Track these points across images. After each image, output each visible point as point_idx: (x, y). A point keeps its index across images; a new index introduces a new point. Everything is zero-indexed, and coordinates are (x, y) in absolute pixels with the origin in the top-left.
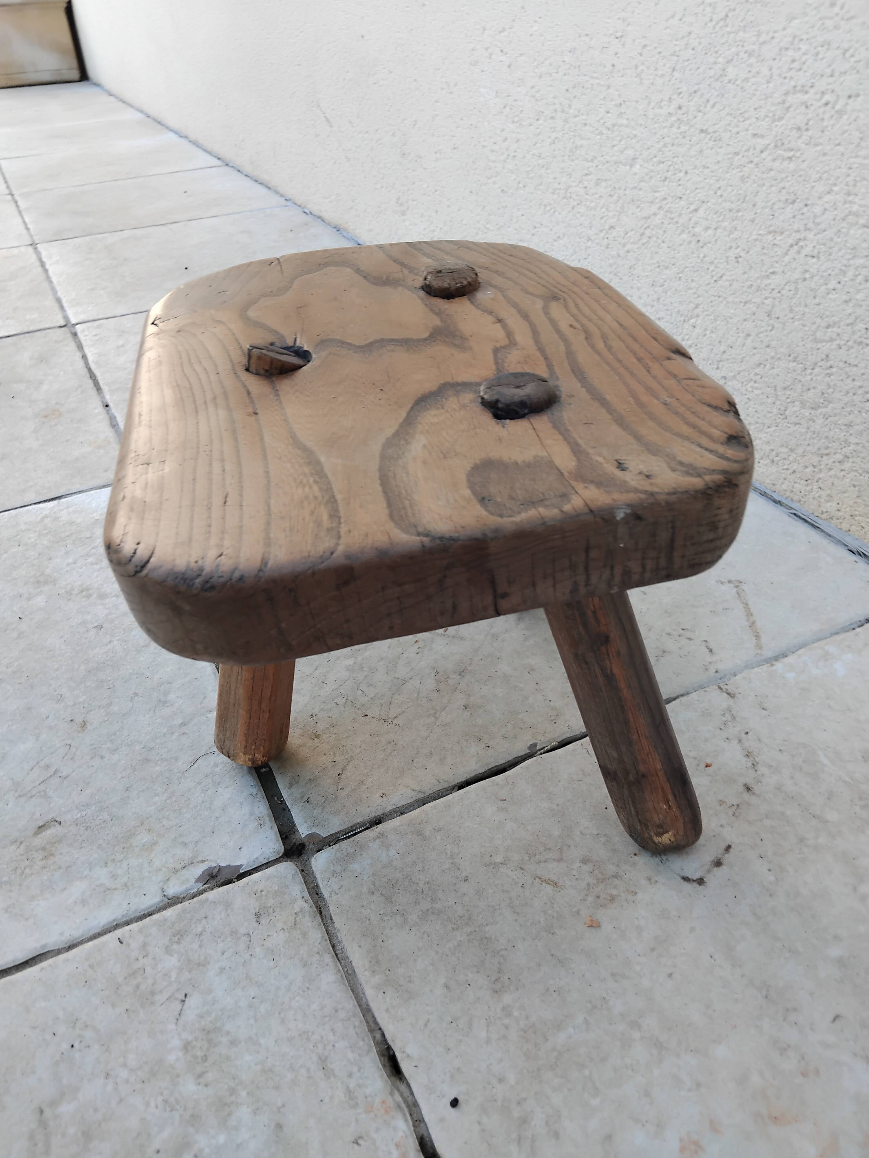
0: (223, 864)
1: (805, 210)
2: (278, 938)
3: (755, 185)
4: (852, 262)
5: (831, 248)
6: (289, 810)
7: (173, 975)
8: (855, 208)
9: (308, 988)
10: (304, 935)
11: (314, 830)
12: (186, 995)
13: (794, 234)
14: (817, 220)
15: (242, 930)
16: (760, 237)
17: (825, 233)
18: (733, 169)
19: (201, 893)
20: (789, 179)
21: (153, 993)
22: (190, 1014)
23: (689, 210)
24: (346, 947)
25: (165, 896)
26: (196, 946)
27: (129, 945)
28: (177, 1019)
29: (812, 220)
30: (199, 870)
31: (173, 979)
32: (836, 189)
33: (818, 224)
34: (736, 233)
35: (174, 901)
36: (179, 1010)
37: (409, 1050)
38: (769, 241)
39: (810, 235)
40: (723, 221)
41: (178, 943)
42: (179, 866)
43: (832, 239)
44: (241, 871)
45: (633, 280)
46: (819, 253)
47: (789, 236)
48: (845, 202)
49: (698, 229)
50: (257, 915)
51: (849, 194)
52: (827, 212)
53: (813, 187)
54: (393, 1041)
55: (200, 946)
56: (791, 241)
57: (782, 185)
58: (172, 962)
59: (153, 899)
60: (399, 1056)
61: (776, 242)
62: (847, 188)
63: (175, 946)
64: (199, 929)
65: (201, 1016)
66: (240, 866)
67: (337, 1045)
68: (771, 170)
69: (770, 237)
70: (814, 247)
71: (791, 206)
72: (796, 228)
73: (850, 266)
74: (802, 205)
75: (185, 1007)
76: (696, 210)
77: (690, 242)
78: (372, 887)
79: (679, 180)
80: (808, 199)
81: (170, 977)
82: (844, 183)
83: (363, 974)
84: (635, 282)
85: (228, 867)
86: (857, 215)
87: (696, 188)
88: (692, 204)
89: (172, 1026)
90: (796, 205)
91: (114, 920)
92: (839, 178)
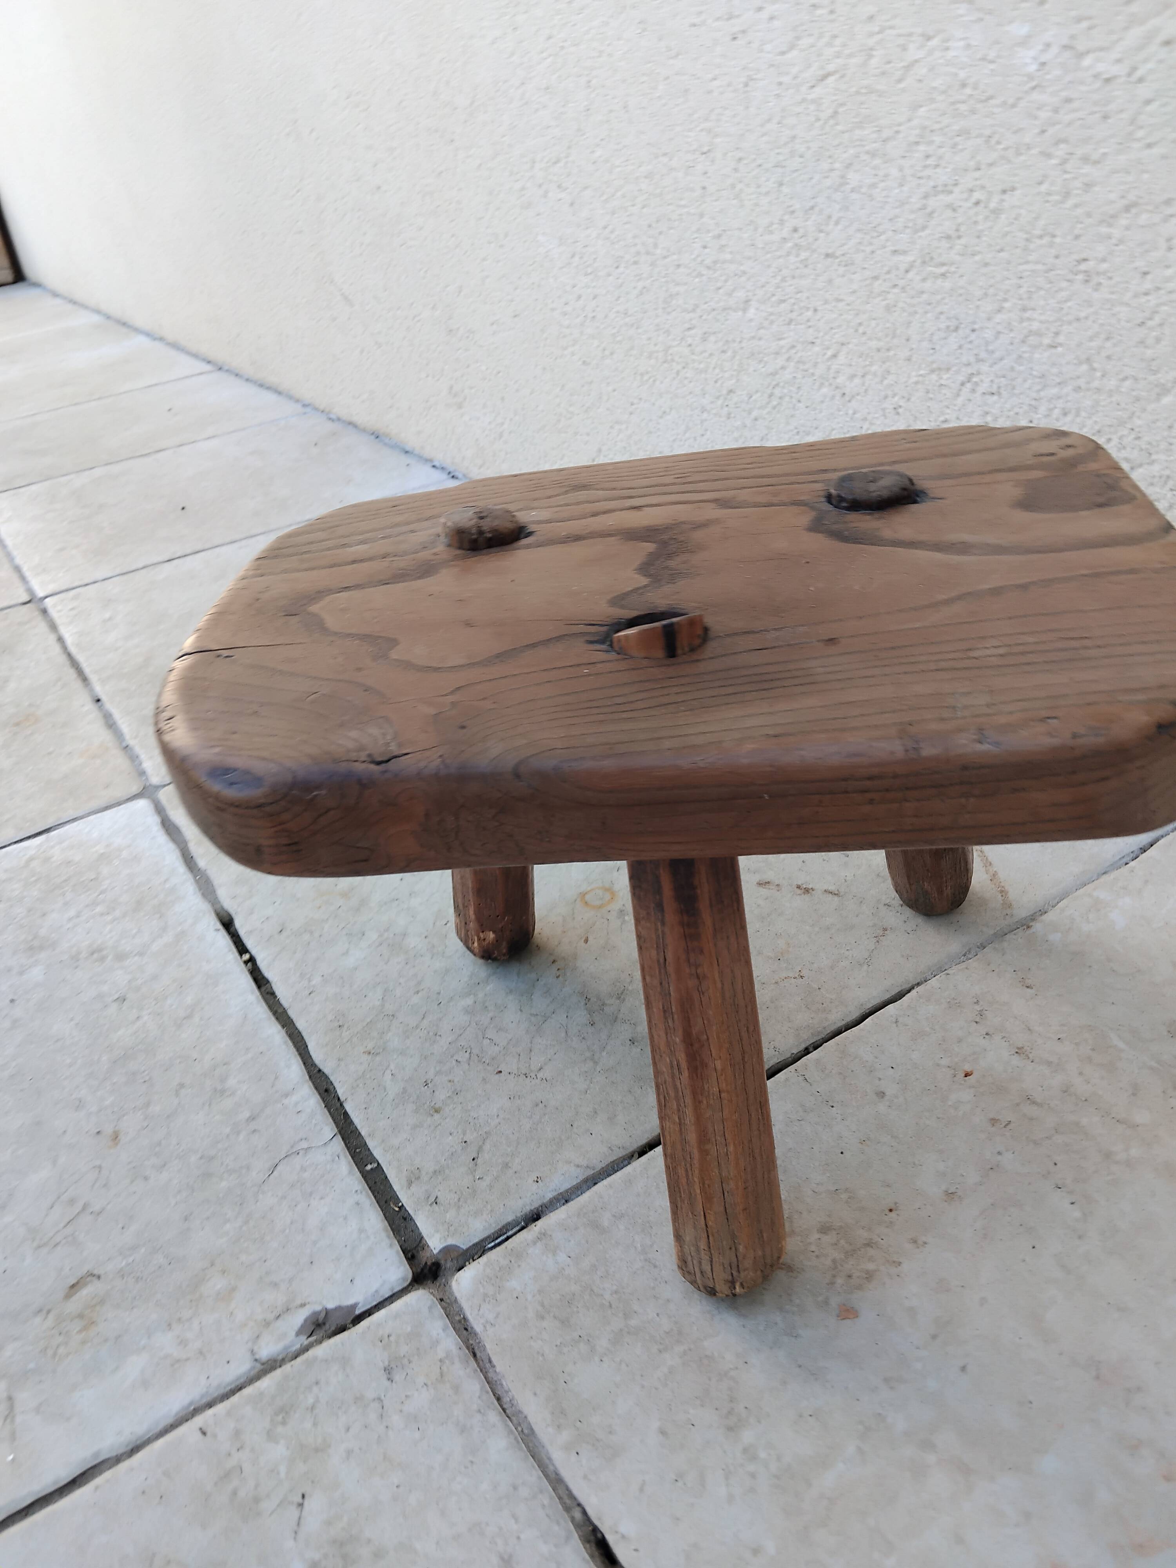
0: (331, 1305)
1: (973, 336)
2: (421, 1399)
3: (905, 314)
4: (1042, 394)
5: (1013, 380)
6: (412, 1219)
7: (283, 1469)
8: (1035, 326)
9: (472, 1462)
10: (456, 1389)
11: (450, 1241)
12: (303, 1496)
13: (963, 369)
14: (991, 348)
15: (370, 1394)
16: (921, 379)
17: (1002, 362)
18: (874, 298)
19: (305, 1349)
20: (946, 301)
21: (257, 1500)
22: (313, 1521)
23: (827, 356)
24: (516, 1397)
25: (256, 1360)
26: (308, 1425)
27: (215, 1436)
28: (296, 1533)
29: (983, 349)
30: (299, 1318)
31: (283, 1475)
32: (1007, 305)
33: (993, 352)
34: (890, 377)
35: (270, 1366)
36: (296, 1518)
37: (623, 1529)
38: (933, 381)
39: (984, 368)
40: (871, 364)
41: (284, 1423)
42: (270, 1316)
43: (1012, 369)
44: (358, 1312)
46: (999, 388)
47: (958, 372)
48: (1022, 320)
49: (841, 380)
50: (388, 1371)
51: (1024, 309)
52: (1000, 335)
53: (978, 307)
54: (599, 1519)
55: (315, 1424)
56: (961, 378)
57: (939, 309)
58: (278, 1451)
59: (241, 1367)
60: (611, 1539)
61: (943, 382)
62: (1020, 302)
63: (280, 1429)
64: (311, 1401)
65: (329, 1523)
66: (354, 1306)
67: (522, 1536)
68: (923, 292)
69: (934, 377)
70: (992, 381)
71: (954, 334)
72: (964, 359)
73: (1041, 399)
74: (968, 331)
75: (304, 1513)
76: (835, 356)
77: (833, 397)
78: (540, 1308)
79: (808, 320)
80: (974, 323)
81: (278, 1473)
82: (1017, 296)
83: (545, 1432)
85: (339, 1308)
86: (1039, 334)
87: (832, 328)
88: (828, 348)
89: (290, 1544)
90: (960, 332)
91: (190, 1404)
92: (1008, 291)
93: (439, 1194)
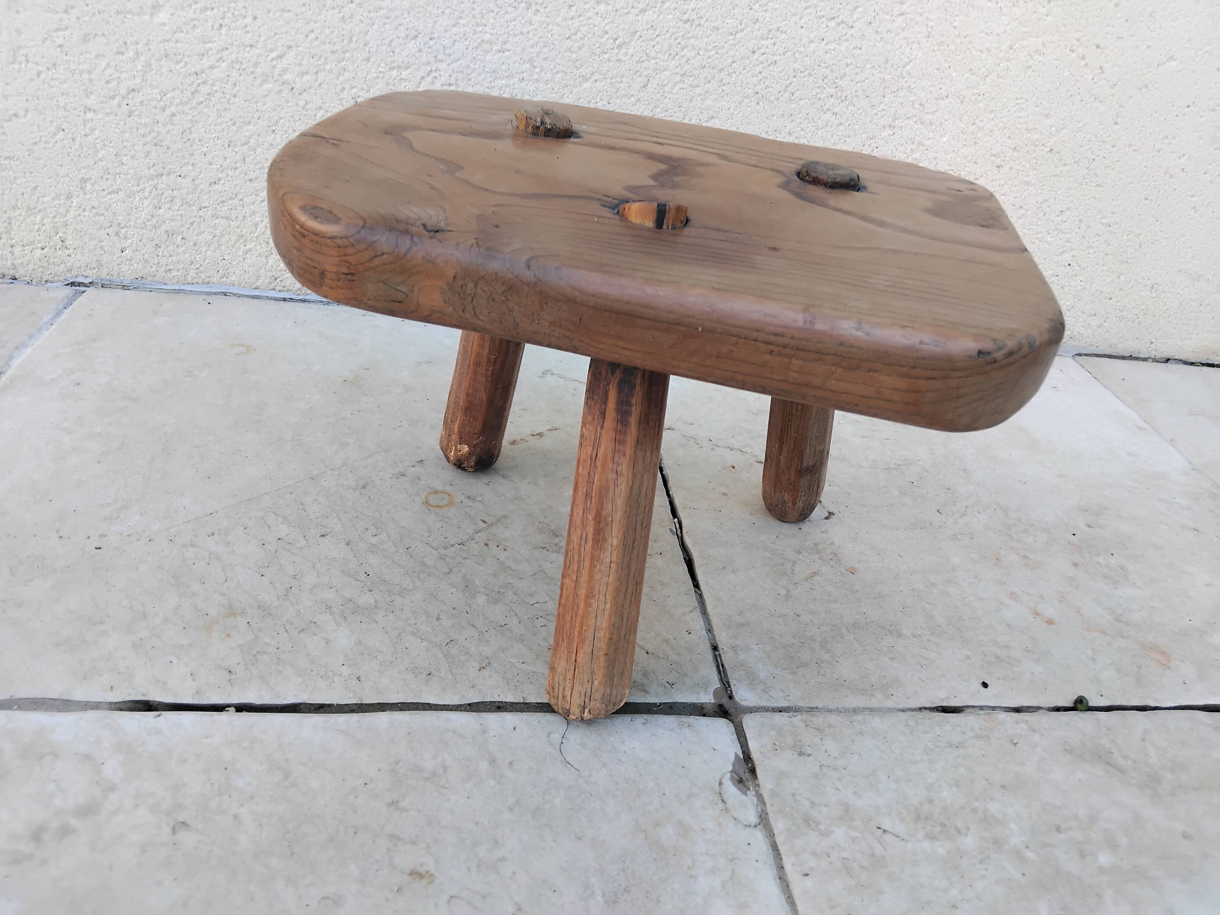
0: (731, 768)
1: (432, 43)
2: (830, 745)
3: (363, 25)
4: (493, 84)
5: (469, 75)
6: (674, 703)
7: (855, 834)
8: (487, 37)
9: (884, 738)
10: (830, 726)
11: (712, 690)
12: (879, 828)
13: (423, 67)
14: (447, 52)
15: (816, 769)
16: (380, 75)
17: (458, 63)
18: (327, 11)
19: (759, 796)
20: (404, 16)
21: (873, 855)
22: (900, 828)
23: (270, 58)
24: (843, 706)
25: (755, 826)
26: (825, 810)
27: (812, 869)
28: (903, 840)
29: (442, 52)
30: (731, 790)
31: (859, 835)
32: (462, 22)
33: (450, 55)
34: (347, 74)
35: (764, 820)
36: (893, 837)
37: (943, 697)
38: (394, 77)
39: (443, 66)
40: (325, 63)
41: (818, 824)
42: (721, 805)
43: (468, 67)
44: (742, 757)
45: (191, 146)
46: (457, 80)
47: (419, 69)
48: (475, 33)
49: (288, 76)
50: (801, 754)
51: (478, 25)
52: (456, 43)
53: (436, 22)
54: (933, 703)
55: (826, 806)
56: (421, 74)
57: (398, 22)
58: (840, 833)
59: (759, 837)
60: (945, 704)
61: (402, 76)
62: (475, 20)
63: (822, 827)
64: (807, 803)
65: (902, 820)
66: (737, 756)
67: (939, 734)
68: (380, 9)
69: (394, 73)
70: (450, 76)
71: (413, 41)
72: (424, 60)
73: (493, 87)
74: (427, 39)
75: (892, 831)
76: (280, 57)
77: (280, 92)
78: (788, 671)
79: (246, 27)
80: (432, 33)
81: (857, 838)
82: (471, 16)
83: (873, 703)
84: (195, 147)
85: (734, 765)
86: (490, 42)
87: (276, 34)
88: (272, 50)
89: (910, 846)
90: (419, 39)
91: (775, 879)
92: (463, 11)
93: (665, 680)
